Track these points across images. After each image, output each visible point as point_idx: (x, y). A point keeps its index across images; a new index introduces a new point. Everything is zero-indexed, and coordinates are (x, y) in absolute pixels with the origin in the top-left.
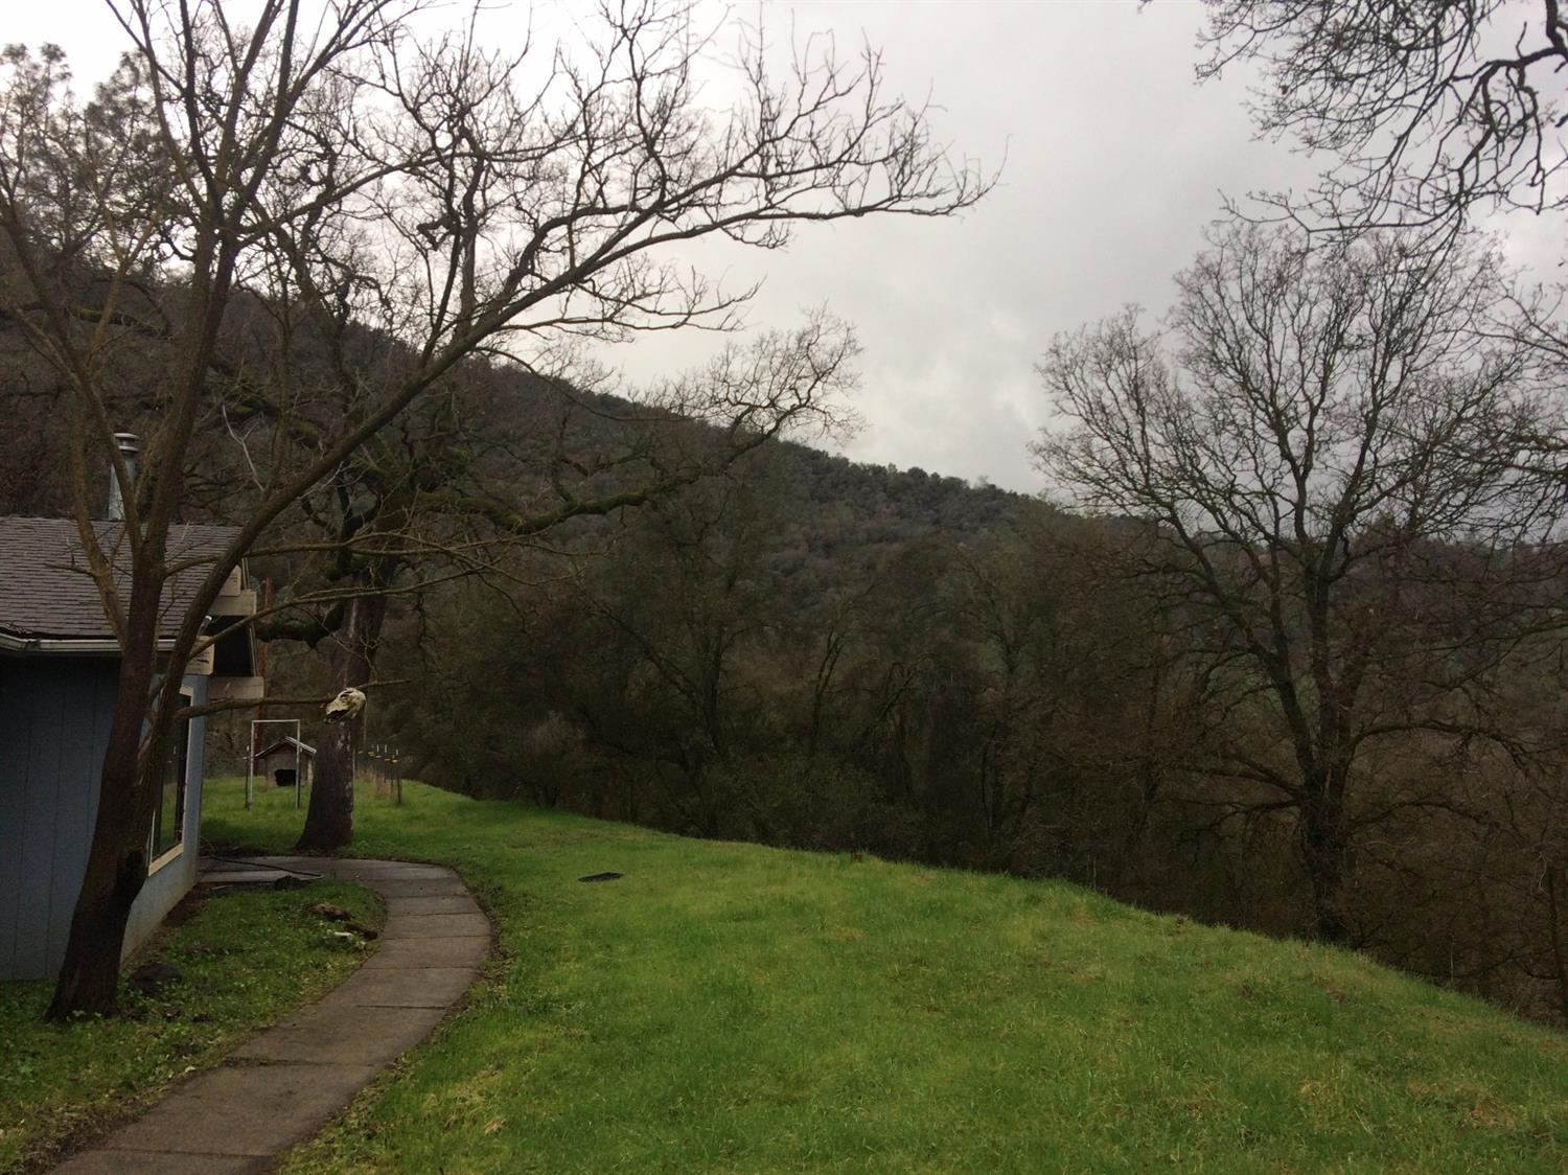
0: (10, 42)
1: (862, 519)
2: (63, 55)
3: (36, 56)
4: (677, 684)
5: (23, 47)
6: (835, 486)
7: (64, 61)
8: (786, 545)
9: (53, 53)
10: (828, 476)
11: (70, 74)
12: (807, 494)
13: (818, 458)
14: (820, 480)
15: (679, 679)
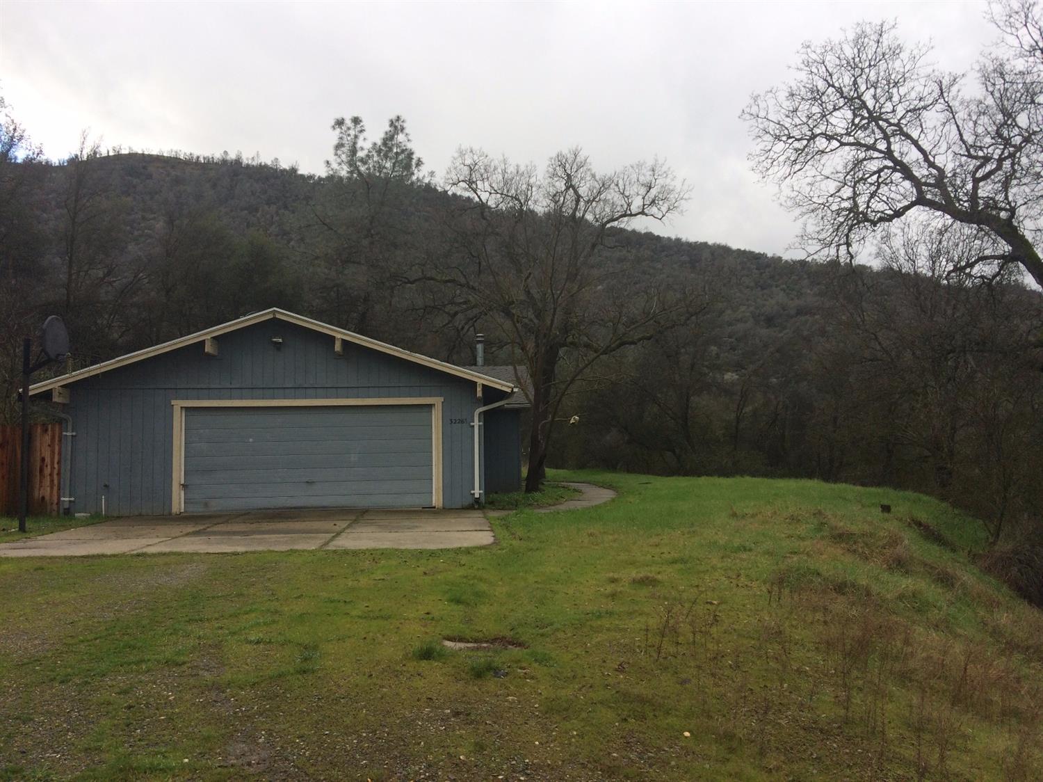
0: (337, 118)
1: (792, 299)
2: (361, 121)
3: (348, 123)
4: (668, 414)
5: (343, 119)
6: (772, 277)
7: (362, 124)
8: (738, 321)
9: (356, 121)
10: (767, 270)
11: (364, 130)
12: (752, 284)
13: (759, 258)
14: (761, 274)
15: (670, 412)
